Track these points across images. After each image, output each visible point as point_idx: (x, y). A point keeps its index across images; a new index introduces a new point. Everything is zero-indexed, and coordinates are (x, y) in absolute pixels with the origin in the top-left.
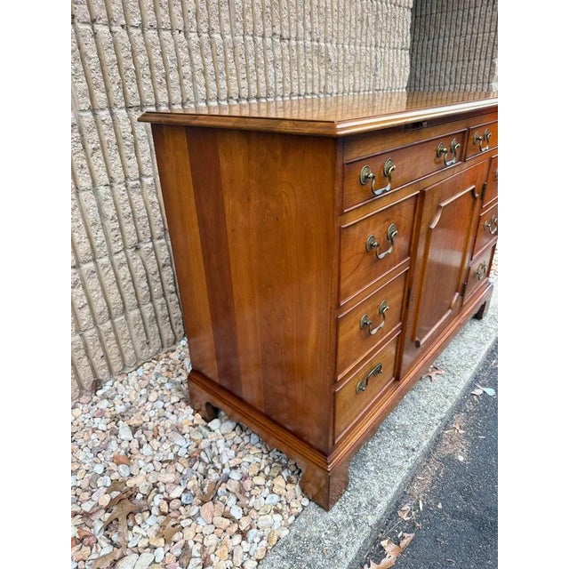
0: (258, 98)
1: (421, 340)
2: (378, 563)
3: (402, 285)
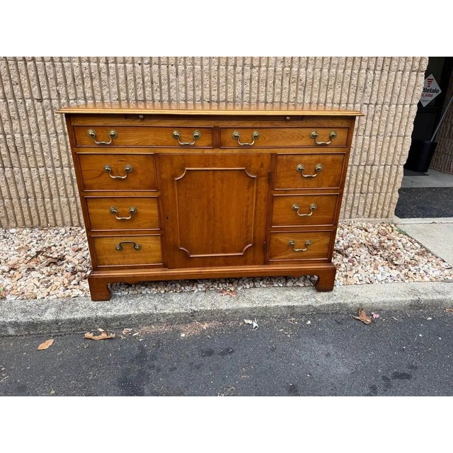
0: (227, 101)
1: (192, 254)
2: (94, 335)
3: (155, 205)
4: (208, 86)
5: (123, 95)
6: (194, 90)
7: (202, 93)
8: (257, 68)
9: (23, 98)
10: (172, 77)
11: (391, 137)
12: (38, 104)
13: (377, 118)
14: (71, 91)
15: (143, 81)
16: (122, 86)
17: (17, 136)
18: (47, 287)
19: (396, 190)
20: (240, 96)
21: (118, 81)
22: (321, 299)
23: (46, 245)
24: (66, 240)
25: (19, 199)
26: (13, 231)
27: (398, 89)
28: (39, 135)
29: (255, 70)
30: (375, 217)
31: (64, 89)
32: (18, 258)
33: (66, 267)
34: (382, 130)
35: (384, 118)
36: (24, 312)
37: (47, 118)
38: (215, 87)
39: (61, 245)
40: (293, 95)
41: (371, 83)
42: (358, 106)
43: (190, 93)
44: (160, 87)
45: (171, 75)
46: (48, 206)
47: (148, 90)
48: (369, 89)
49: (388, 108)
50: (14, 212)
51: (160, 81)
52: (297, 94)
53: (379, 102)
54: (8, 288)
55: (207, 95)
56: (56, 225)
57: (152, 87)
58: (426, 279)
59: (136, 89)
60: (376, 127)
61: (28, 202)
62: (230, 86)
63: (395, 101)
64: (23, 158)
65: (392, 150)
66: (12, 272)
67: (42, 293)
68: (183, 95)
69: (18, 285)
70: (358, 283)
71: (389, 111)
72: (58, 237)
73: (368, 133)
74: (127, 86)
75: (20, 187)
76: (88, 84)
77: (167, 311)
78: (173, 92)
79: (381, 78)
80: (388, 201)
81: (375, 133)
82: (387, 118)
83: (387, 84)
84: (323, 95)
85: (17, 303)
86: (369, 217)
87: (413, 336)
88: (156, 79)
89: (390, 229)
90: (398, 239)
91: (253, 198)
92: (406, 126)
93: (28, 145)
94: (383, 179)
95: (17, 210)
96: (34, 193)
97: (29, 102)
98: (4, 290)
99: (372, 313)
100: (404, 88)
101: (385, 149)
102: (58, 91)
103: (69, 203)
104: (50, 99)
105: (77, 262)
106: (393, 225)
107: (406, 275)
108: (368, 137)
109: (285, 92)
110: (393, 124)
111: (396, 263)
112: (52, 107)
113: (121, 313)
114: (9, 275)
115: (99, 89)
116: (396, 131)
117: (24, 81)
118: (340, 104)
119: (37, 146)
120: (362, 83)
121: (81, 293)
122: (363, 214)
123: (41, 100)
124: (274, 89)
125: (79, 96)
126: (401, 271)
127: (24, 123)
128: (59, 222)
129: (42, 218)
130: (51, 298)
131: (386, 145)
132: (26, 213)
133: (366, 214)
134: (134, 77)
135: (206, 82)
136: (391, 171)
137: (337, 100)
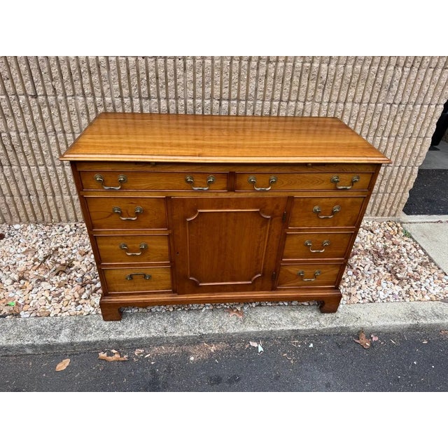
0: (238, 100)
1: (201, 282)
2: (108, 355)
3: (165, 242)
4: (219, 83)
5: (125, 91)
6: (203, 87)
7: (212, 91)
8: (274, 63)
9: (16, 94)
10: (180, 72)
11: (410, 138)
12: (33, 101)
13: (399, 119)
14: (69, 87)
15: (148, 76)
16: (124, 82)
17: (13, 134)
18: (59, 302)
19: (408, 190)
20: (253, 94)
21: (119, 76)
22: (324, 322)
23: (53, 246)
24: (72, 239)
25: (21, 196)
26: (17, 226)
27: (426, 88)
28: (37, 133)
29: (271, 66)
30: (383, 215)
31: (60, 85)
32: (26, 263)
33: (75, 276)
34: (402, 131)
35: (406, 119)
36: (40, 333)
37: (44, 116)
38: (226, 84)
39: (67, 247)
40: (311, 94)
41: (398, 81)
42: (380, 105)
43: (199, 90)
44: (166, 83)
45: (178, 71)
46: (51, 203)
47: (153, 86)
48: (395, 88)
49: (412, 108)
50: (17, 210)
51: (166, 76)
52: (315, 93)
53: (404, 102)
54: (20, 302)
55: (217, 93)
56: (60, 220)
57: (157, 84)
58: (427, 298)
59: (139, 85)
60: (396, 128)
61: (30, 200)
62: (243, 83)
63: (420, 101)
64: (21, 157)
65: (409, 152)
66: (22, 282)
67: (54, 309)
68: (190, 93)
69: (30, 298)
70: (361, 302)
71: (412, 111)
72: (64, 236)
73: (387, 134)
74: (129, 82)
75: (21, 184)
76: (86, 80)
77: (176, 335)
78: (180, 89)
79: (409, 76)
80: (397, 200)
81: (394, 134)
82: (410, 119)
83: (415, 83)
84: (343, 93)
85: (32, 321)
86: (376, 215)
87: (408, 363)
88: (161, 74)
89: (396, 229)
90: (403, 243)
91: (265, 236)
92: (428, 128)
93: (26, 144)
94: (396, 180)
95: (20, 206)
96: (36, 191)
97: (22, 98)
98: (17, 304)
99: (372, 336)
100: (433, 87)
101: (402, 151)
102: (54, 87)
103: (72, 200)
104: (45, 95)
105: (85, 270)
106: (399, 225)
107: (407, 292)
108: (387, 139)
109: (303, 90)
110: (415, 125)
111: (399, 275)
112: (48, 103)
113: (133, 336)
114: (20, 286)
115: (99, 85)
116: (417, 132)
117: (15, 75)
118: (361, 103)
119: (35, 145)
120: (388, 81)
121: (92, 309)
122: (371, 213)
123: (36, 96)
124: (291, 86)
125: (77, 92)
126: (403, 288)
127: (19, 121)
128: (64, 218)
129: (46, 214)
130: (64, 315)
131: (404, 146)
132: (29, 210)
133: (374, 213)
134: (138, 72)
135: (217, 79)
136: (405, 173)
137: (358, 99)
